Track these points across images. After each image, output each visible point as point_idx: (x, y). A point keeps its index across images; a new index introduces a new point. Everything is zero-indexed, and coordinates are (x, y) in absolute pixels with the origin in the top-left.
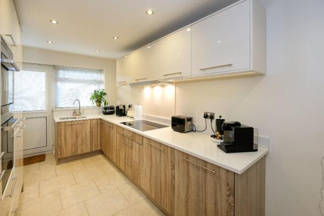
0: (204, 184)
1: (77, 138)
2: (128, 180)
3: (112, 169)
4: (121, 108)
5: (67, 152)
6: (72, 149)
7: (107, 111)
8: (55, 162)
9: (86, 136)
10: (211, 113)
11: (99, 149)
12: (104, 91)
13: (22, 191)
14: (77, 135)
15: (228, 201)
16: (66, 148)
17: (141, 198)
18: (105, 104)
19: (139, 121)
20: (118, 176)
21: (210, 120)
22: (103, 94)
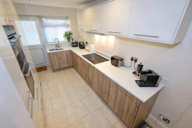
0: (124, 99)
1: (60, 60)
2: (87, 83)
3: (79, 77)
4: (82, 44)
5: (57, 67)
6: (58, 66)
7: (74, 45)
8: (52, 71)
9: (64, 60)
10: (135, 58)
11: (72, 65)
12: (71, 32)
13: (41, 85)
14: (60, 59)
15: (135, 109)
16: (56, 65)
17: (94, 93)
18: (72, 40)
19: (93, 54)
20: (82, 81)
21: (134, 62)
22: (70, 34)
